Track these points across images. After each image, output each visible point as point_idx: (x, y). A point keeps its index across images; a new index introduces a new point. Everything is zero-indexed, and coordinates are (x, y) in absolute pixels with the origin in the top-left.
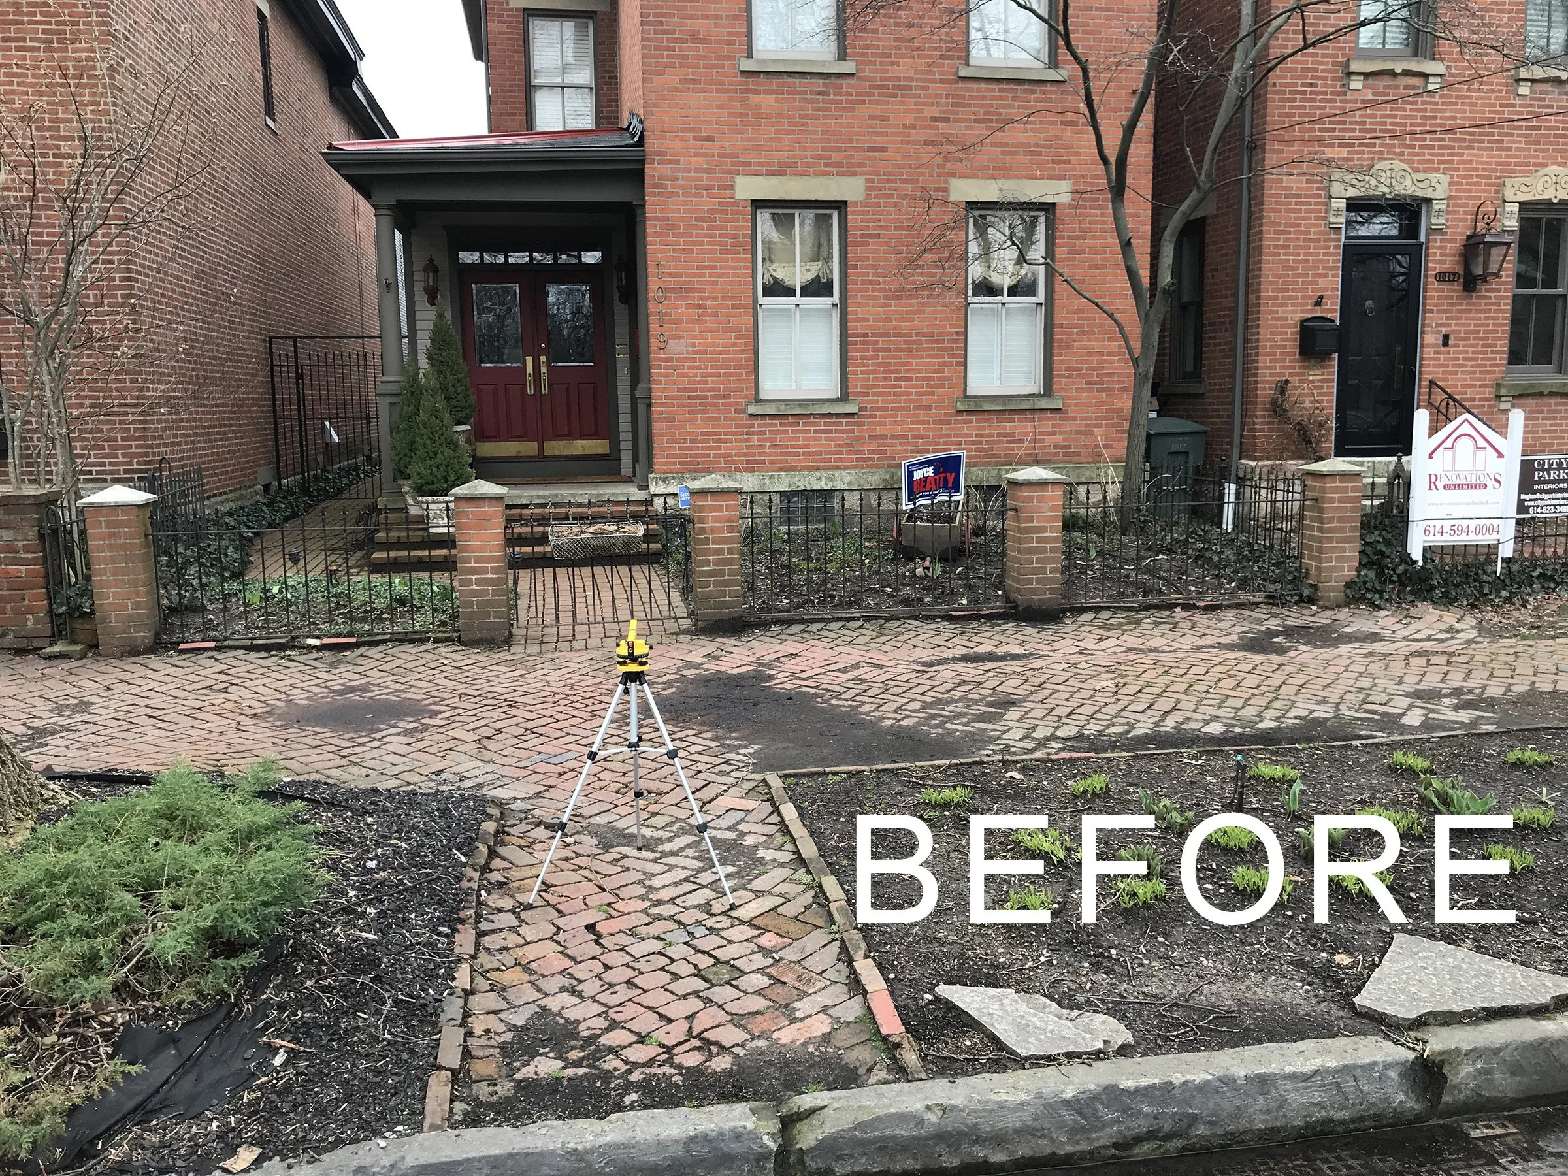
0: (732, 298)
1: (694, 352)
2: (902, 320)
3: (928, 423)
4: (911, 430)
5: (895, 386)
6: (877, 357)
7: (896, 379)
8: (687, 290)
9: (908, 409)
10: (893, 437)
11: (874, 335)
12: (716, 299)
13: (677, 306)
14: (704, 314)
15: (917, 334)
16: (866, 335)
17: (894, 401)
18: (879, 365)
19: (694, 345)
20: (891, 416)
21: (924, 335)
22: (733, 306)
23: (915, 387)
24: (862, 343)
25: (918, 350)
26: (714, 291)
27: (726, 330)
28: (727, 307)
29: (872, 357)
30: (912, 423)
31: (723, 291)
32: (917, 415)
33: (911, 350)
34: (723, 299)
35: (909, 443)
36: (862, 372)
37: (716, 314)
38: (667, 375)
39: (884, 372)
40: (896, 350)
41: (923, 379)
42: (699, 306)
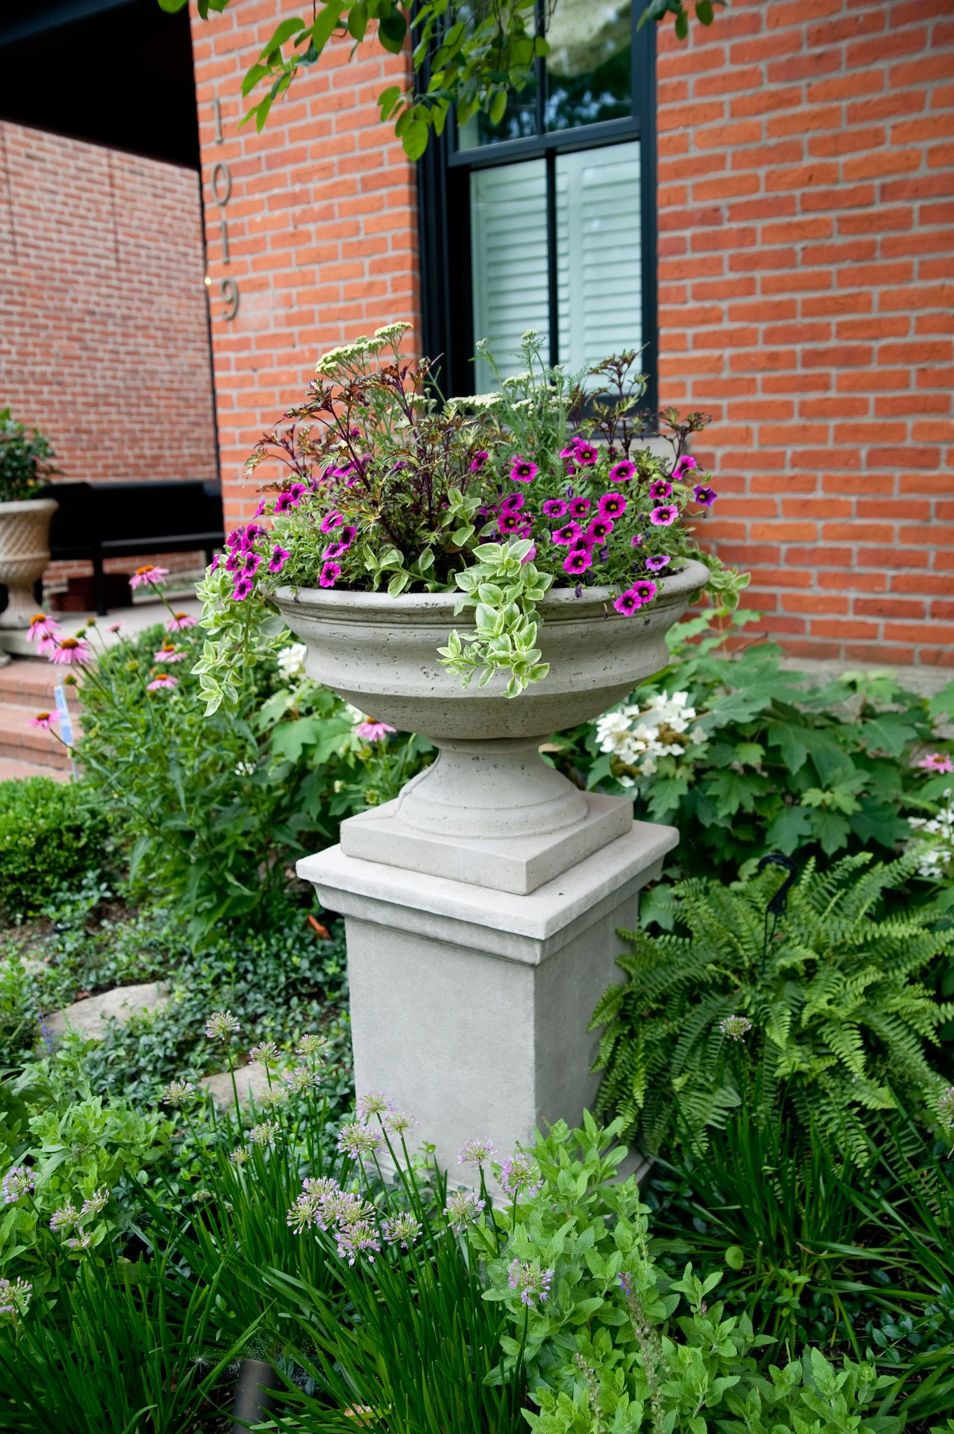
0: (363, 162)
1: (290, 320)
2: (836, 145)
3: (921, 511)
4: (859, 534)
5: (805, 385)
6: (748, 287)
7: (811, 359)
8: (272, 162)
9: (850, 460)
10: (795, 556)
11: (737, 212)
12: (326, 170)
13: (253, 208)
14: (306, 217)
15: (888, 193)
16: (711, 216)
17: (803, 434)
18: (754, 313)
19: (287, 301)
20: (791, 483)
21: (918, 190)
22: (367, 184)
23: (878, 382)
24: (699, 243)
25: (890, 248)
26: (323, 151)
27: (351, 251)
28: (349, 188)
29: (732, 290)
30: (863, 510)
31: (342, 147)
32: (881, 484)
33: (866, 251)
34: (343, 167)
35: (848, 580)
36: (700, 342)
37: (327, 214)
38: (241, 383)
39: (771, 336)
40: (811, 256)
41: (909, 353)
42: (295, 199)
